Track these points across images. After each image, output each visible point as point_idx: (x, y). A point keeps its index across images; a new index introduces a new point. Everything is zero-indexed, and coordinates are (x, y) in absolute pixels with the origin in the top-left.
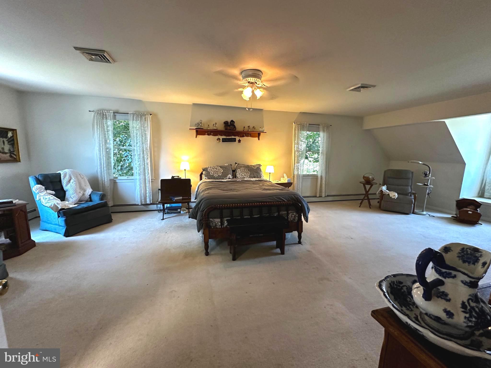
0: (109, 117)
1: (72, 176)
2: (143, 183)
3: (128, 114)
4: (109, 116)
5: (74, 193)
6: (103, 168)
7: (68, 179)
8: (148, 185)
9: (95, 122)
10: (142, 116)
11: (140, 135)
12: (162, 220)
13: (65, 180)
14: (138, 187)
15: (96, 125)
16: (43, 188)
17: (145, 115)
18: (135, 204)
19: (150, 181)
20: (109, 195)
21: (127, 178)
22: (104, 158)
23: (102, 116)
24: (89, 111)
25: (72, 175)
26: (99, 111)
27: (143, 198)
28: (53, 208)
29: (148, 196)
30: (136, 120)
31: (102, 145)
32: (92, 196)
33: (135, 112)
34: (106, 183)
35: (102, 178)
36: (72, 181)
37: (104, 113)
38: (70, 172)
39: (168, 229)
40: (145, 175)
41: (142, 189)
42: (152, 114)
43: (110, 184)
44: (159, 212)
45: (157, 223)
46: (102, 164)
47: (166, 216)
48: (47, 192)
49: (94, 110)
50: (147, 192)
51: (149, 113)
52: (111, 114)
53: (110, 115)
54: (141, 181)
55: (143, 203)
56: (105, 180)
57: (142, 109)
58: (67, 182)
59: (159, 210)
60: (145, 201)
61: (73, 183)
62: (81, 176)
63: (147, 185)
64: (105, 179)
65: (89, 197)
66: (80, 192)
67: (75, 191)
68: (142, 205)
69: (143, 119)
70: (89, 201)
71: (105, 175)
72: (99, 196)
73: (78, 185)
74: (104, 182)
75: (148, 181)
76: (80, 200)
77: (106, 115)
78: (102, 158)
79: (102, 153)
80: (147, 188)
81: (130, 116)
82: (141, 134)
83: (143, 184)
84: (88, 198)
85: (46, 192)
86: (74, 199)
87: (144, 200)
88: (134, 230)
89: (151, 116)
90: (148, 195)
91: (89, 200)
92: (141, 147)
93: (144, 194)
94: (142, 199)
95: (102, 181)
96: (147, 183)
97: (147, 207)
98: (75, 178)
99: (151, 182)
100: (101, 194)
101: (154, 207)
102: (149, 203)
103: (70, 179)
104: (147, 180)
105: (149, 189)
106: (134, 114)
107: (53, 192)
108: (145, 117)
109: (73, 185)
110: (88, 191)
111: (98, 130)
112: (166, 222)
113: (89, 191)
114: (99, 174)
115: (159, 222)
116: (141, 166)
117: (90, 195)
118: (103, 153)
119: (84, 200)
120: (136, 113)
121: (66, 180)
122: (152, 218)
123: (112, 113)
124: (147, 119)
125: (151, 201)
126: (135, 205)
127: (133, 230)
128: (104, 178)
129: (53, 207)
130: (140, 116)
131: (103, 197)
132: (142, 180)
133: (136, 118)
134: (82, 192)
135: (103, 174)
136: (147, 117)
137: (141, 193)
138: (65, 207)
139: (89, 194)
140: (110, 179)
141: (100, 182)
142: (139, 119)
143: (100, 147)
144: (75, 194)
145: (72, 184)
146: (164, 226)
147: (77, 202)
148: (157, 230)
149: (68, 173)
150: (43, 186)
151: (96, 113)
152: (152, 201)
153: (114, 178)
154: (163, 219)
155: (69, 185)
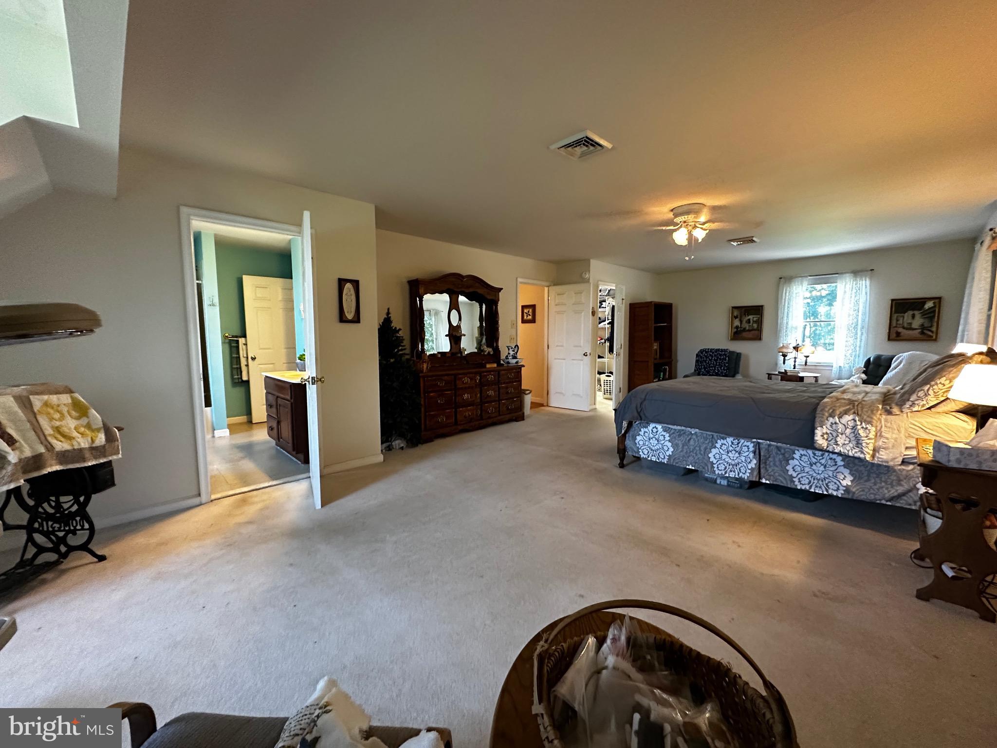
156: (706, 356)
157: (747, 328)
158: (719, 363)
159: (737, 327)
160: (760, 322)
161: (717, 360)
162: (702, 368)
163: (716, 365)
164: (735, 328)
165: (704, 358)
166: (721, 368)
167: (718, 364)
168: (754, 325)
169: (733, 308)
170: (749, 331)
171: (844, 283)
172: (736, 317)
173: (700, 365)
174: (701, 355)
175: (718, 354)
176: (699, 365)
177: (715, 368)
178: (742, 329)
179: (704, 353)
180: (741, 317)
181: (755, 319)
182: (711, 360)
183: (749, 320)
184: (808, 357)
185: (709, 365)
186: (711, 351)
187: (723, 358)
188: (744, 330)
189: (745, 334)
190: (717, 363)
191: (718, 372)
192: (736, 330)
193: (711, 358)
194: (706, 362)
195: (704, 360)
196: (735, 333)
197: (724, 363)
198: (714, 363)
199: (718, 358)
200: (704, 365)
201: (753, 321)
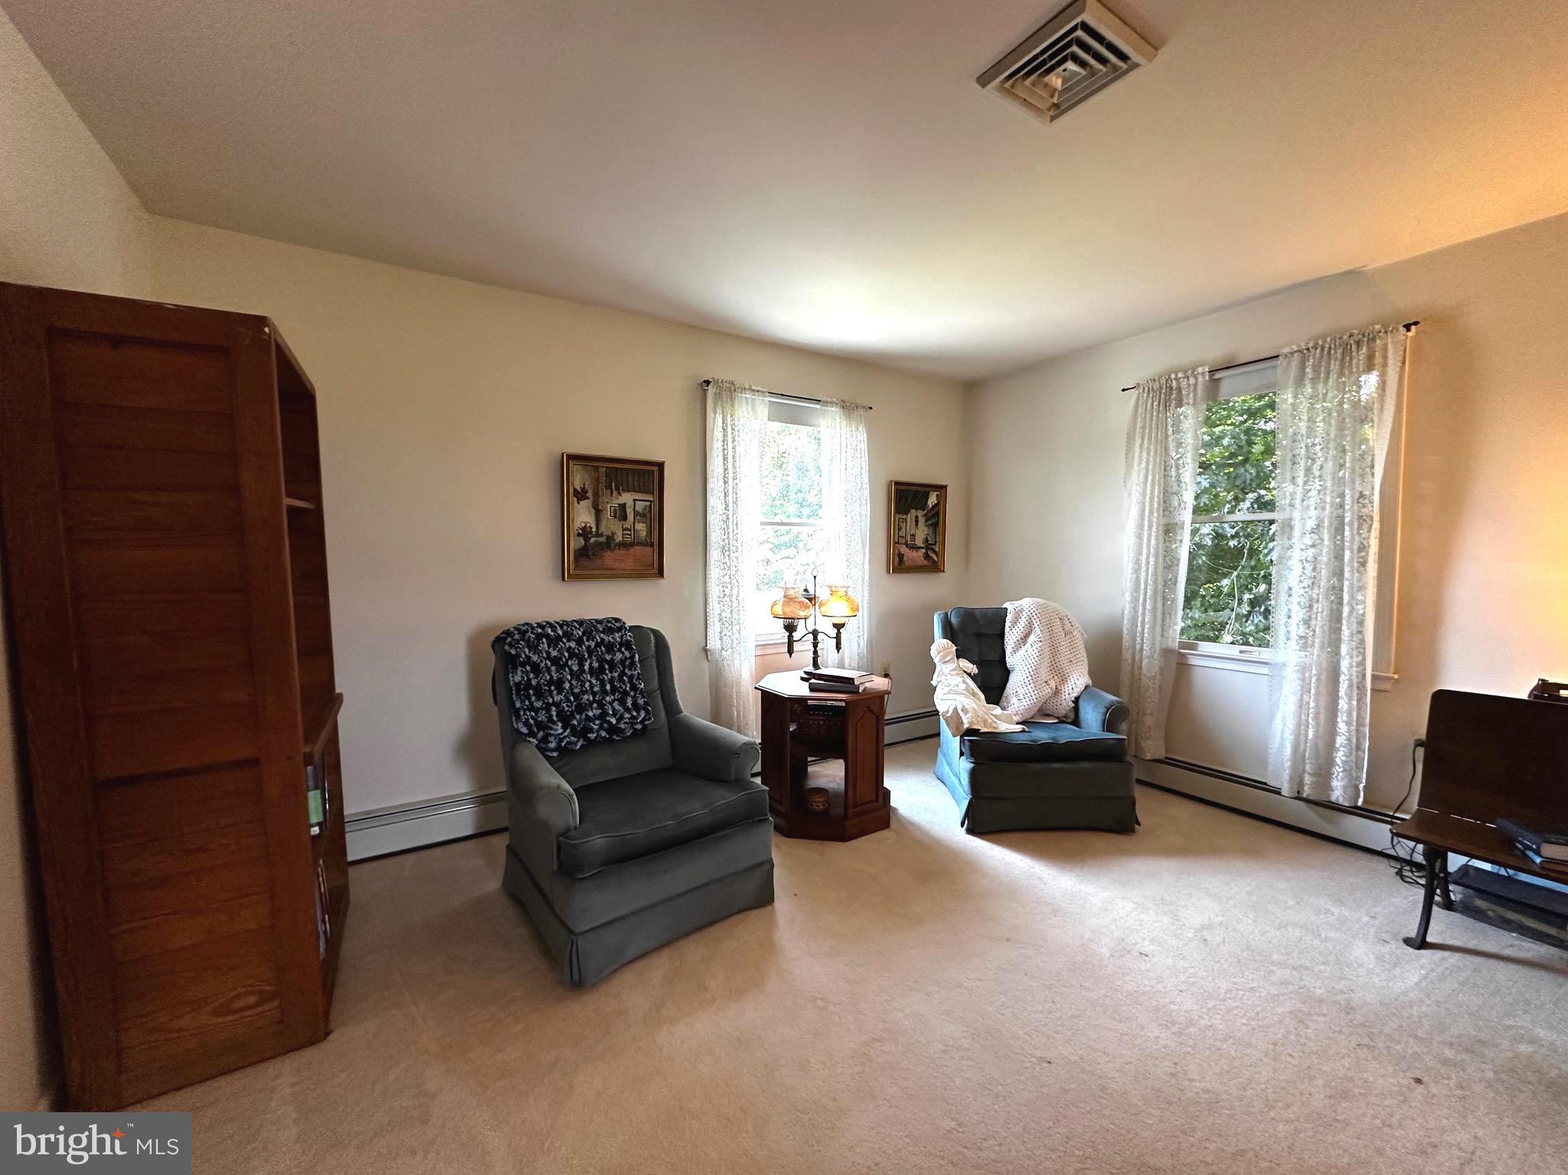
0: (1191, 395)
1: (1034, 622)
2: (1317, 688)
3: (1278, 356)
4: (1192, 388)
5: (1027, 682)
6: (1141, 601)
7: (1022, 629)
8: (1349, 703)
9: (1139, 425)
10: (1354, 347)
11: (1332, 445)
12: (1408, 941)
13: (1015, 632)
14: (1285, 704)
15: (1140, 438)
16: (951, 652)
17: (1374, 339)
18: (1265, 784)
19: (1361, 687)
20: (1152, 714)
21: (1241, 652)
22: (1151, 563)
23: (1162, 396)
24: (1123, 390)
25: (1037, 619)
26: (1154, 380)
27: (1308, 768)
28: (950, 721)
29: (1344, 763)
30: (1315, 380)
31: (1151, 512)
32: (1081, 704)
33: (1315, 339)
34: (1145, 661)
35: (1135, 641)
36: (1032, 639)
37: (1174, 384)
38: (1032, 607)
39: (1449, 1053)
40: (1338, 647)
41: (1310, 721)
42: (1416, 323)
43: (1161, 668)
44: (1400, 873)
45: (1362, 952)
46: (1142, 586)
47: (1444, 926)
48: (959, 664)
49: (1138, 384)
50: (1340, 740)
51: (1399, 323)
52: (1200, 379)
53: (1196, 385)
54: (1311, 678)
55: (1307, 792)
56: (1142, 650)
57: (1354, 315)
58: (1018, 640)
59: (1403, 860)
60: (1317, 782)
61: (1034, 648)
62: (1063, 625)
63: (1343, 704)
64: (1145, 646)
65: (1073, 705)
66: (1046, 682)
67: (1034, 676)
68: (1299, 798)
69: (1354, 361)
70: (1070, 721)
71: (1146, 630)
72: (1104, 710)
73: (1047, 654)
74: (1137, 658)
75: (1350, 686)
76: (1044, 712)
77: (1179, 389)
78: (1144, 562)
79: (1145, 541)
80: (1339, 720)
81: (1284, 364)
82: (1335, 440)
83: (1317, 694)
84: (1070, 711)
85: (956, 664)
86: (1025, 704)
87: (1314, 779)
88: (1207, 934)
89: (1410, 334)
90: (1340, 757)
91: (1072, 716)
92: (1328, 506)
93: (1316, 746)
94: (1304, 771)
95: (1130, 651)
96: (1342, 693)
97: (1330, 821)
98: (1042, 628)
99: (1373, 690)
100: (1112, 704)
101: (1378, 834)
102: (1341, 801)
103: (1027, 632)
104: (1343, 678)
105: (1353, 728)
106: (1308, 349)
107: (973, 669)
108: (1369, 348)
109: (1033, 653)
110: (1073, 682)
111: (1144, 454)
112: (1440, 979)
113: (1078, 681)
114: (1125, 622)
115: (1385, 949)
116: (1318, 601)
117: (1076, 700)
118: (1149, 540)
119: (1056, 715)
120: (1320, 342)
121: (1017, 635)
122: (1339, 901)
123: (1203, 374)
124: (1385, 357)
125: (1359, 796)
126: (1262, 786)
127: (1203, 928)
128: (1142, 640)
129: (951, 716)
130: (1340, 351)
131: (1113, 718)
132: (1314, 672)
133: (1316, 369)
134: (1053, 684)
135: (1139, 624)
136: (1386, 345)
137: (1302, 738)
138: (979, 728)
139: (1075, 695)
140: (1164, 646)
141: (1127, 655)
142: (1335, 366)
143: (1142, 519)
144: (1029, 687)
145: (1030, 650)
146: (1415, 1011)
147: (1032, 717)
148: (1349, 1009)
149: (1027, 611)
150: (954, 645)
151: (1144, 389)
152: (1362, 794)
153: (1179, 648)
154: (1420, 943)
155: (1022, 651)
156: (555, 661)
157: (619, 538)
158: (611, 681)
159: (585, 533)
160: (655, 517)
161: (602, 670)
162: (550, 718)
163: (604, 692)
164: (579, 535)
165: (548, 670)
166: (623, 702)
167: (608, 687)
168: (637, 527)
169: (571, 457)
170: (624, 545)
171: (826, 420)
172: (581, 495)
173: (538, 704)
174: (535, 658)
175: (598, 645)
176: (531, 708)
177: (601, 705)
178: (603, 539)
179: (544, 645)
180: (596, 494)
181: (640, 506)
182: (577, 676)
183: (623, 506)
184: (843, 625)
185: (577, 697)
186: (568, 636)
187: (623, 662)
188: (609, 543)
189: (610, 558)
190: (603, 685)
191: (619, 720)
192: (581, 541)
193: (575, 668)
194: (560, 690)
195: (550, 682)
196: (582, 553)
197: (631, 678)
198: (592, 686)
199: (601, 661)
200: (557, 705)
201: (636, 514)
